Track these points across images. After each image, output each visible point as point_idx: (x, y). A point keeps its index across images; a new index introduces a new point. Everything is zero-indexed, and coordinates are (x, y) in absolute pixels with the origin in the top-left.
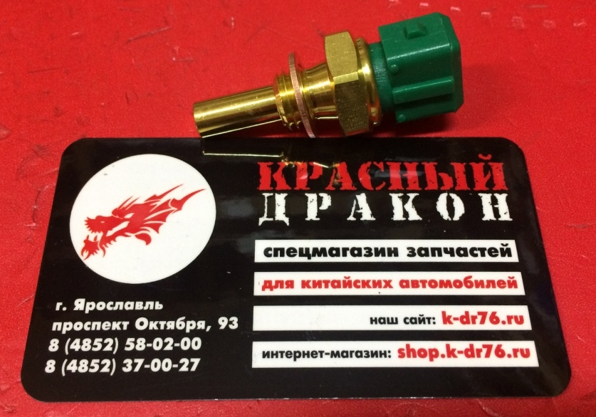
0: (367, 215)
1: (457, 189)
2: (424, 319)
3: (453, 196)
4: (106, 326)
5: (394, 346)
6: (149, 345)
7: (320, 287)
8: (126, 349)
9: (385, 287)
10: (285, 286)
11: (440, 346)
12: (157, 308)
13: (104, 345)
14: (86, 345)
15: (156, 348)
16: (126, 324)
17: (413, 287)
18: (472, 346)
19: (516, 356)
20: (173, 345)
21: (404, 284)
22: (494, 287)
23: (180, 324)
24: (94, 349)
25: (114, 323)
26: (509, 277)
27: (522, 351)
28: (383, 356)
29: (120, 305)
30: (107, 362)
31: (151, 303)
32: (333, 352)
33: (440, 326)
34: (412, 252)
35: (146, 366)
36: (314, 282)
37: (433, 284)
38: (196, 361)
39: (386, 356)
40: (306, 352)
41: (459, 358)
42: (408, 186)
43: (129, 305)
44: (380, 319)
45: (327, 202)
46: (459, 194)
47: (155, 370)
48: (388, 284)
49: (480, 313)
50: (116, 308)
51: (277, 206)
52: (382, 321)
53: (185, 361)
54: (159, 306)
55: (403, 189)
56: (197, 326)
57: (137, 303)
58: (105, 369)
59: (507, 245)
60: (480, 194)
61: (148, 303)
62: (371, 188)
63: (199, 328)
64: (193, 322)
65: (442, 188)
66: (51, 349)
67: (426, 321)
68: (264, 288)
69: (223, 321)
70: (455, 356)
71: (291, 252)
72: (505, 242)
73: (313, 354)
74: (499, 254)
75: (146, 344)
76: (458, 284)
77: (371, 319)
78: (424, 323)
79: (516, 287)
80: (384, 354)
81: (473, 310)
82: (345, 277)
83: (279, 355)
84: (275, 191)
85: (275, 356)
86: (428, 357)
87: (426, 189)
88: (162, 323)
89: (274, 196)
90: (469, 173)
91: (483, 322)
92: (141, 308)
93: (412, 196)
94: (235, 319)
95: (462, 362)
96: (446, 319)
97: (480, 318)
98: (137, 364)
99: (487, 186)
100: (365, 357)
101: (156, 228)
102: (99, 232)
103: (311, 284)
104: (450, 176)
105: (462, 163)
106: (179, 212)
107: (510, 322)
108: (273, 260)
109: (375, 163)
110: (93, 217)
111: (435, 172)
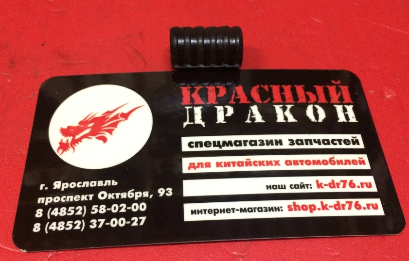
0: (259, 119)
1: (319, 102)
2: (304, 186)
3: (317, 106)
4: (77, 198)
5: (284, 204)
6: (108, 209)
7: (229, 166)
8: (92, 213)
9: (275, 165)
10: (204, 166)
11: (317, 202)
12: (113, 184)
13: (76, 211)
14: (63, 212)
15: (114, 211)
16: (91, 196)
17: (295, 164)
18: (338, 202)
19: (369, 208)
20: (126, 209)
21: (288, 163)
22: (350, 164)
23: (130, 194)
24: (69, 214)
25: (83, 196)
26: (359, 158)
27: (372, 205)
28: (277, 210)
29: (86, 184)
30: (79, 222)
31: (109, 181)
32: (241, 209)
33: (315, 190)
34: (292, 142)
35: (107, 224)
36: (225, 163)
37: (308, 162)
38: (143, 219)
39: (279, 211)
40: (222, 209)
41: (330, 210)
42: (285, 100)
43: (93, 184)
44: (273, 186)
45: (230, 111)
46: (321, 105)
47: (113, 226)
48: (277, 163)
49: (342, 181)
50: (83, 186)
51: (195, 114)
52: (275, 187)
53: (135, 219)
54: (115, 183)
55: (282, 102)
56: (143, 195)
57: (99, 182)
58: (77, 227)
59: (356, 137)
60: (335, 106)
61: (106, 182)
62: (260, 102)
63: (144, 196)
64: (140, 193)
65: (309, 102)
66: (37, 216)
67: (306, 186)
68: (189, 168)
69: (161, 191)
70: (327, 209)
71: (207, 144)
72: (354, 135)
73: (228, 211)
74: (351, 143)
75: (106, 209)
76: (325, 162)
77: (267, 186)
78: (304, 188)
79: (364, 164)
80: (277, 209)
81: (337, 179)
82: (247, 159)
83: (203, 212)
84: (193, 105)
85: (200, 213)
86: (309, 211)
87: (298, 102)
88: (118, 195)
89: (193, 108)
90: (326, 92)
91: (344, 187)
92: (102, 185)
93: (289, 107)
94: (170, 190)
95: (332, 213)
96: (319, 185)
97: (342, 184)
98: (100, 222)
99: (339, 100)
100: (265, 211)
101: (110, 132)
102: (70, 136)
103: (223, 164)
104: (313, 94)
105: (321, 85)
106: (127, 121)
107: (363, 187)
108: (195, 149)
109: (262, 86)
110: (65, 127)
111: (303, 92)
